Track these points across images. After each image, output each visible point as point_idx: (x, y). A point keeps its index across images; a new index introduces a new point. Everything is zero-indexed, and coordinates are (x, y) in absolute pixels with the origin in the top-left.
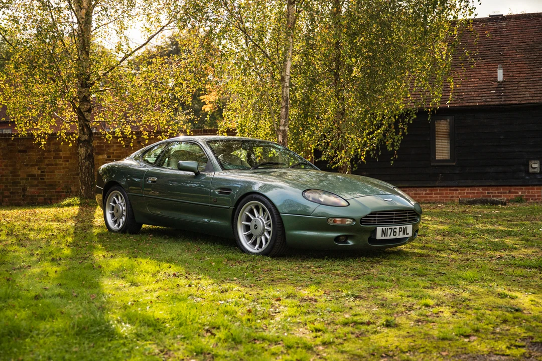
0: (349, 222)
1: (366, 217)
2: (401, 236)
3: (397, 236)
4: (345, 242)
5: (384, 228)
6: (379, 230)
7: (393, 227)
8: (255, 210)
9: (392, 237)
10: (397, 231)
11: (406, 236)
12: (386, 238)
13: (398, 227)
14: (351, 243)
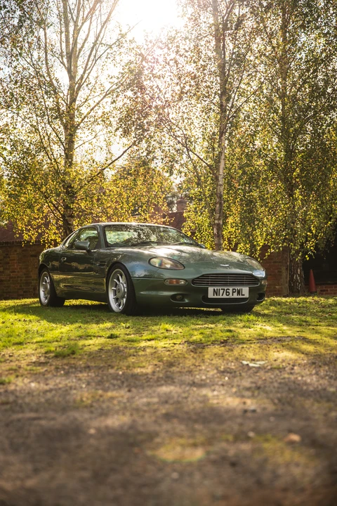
0: (182, 282)
1: (198, 278)
2: (235, 296)
3: (231, 296)
4: (183, 300)
5: (216, 288)
6: (211, 290)
7: (226, 288)
8: (120, 277)
9: (225, 296)
10: (231, 291)
11: (241, 297)
12: (218, 297)
13: (231, 289)
14: (187, 301)
